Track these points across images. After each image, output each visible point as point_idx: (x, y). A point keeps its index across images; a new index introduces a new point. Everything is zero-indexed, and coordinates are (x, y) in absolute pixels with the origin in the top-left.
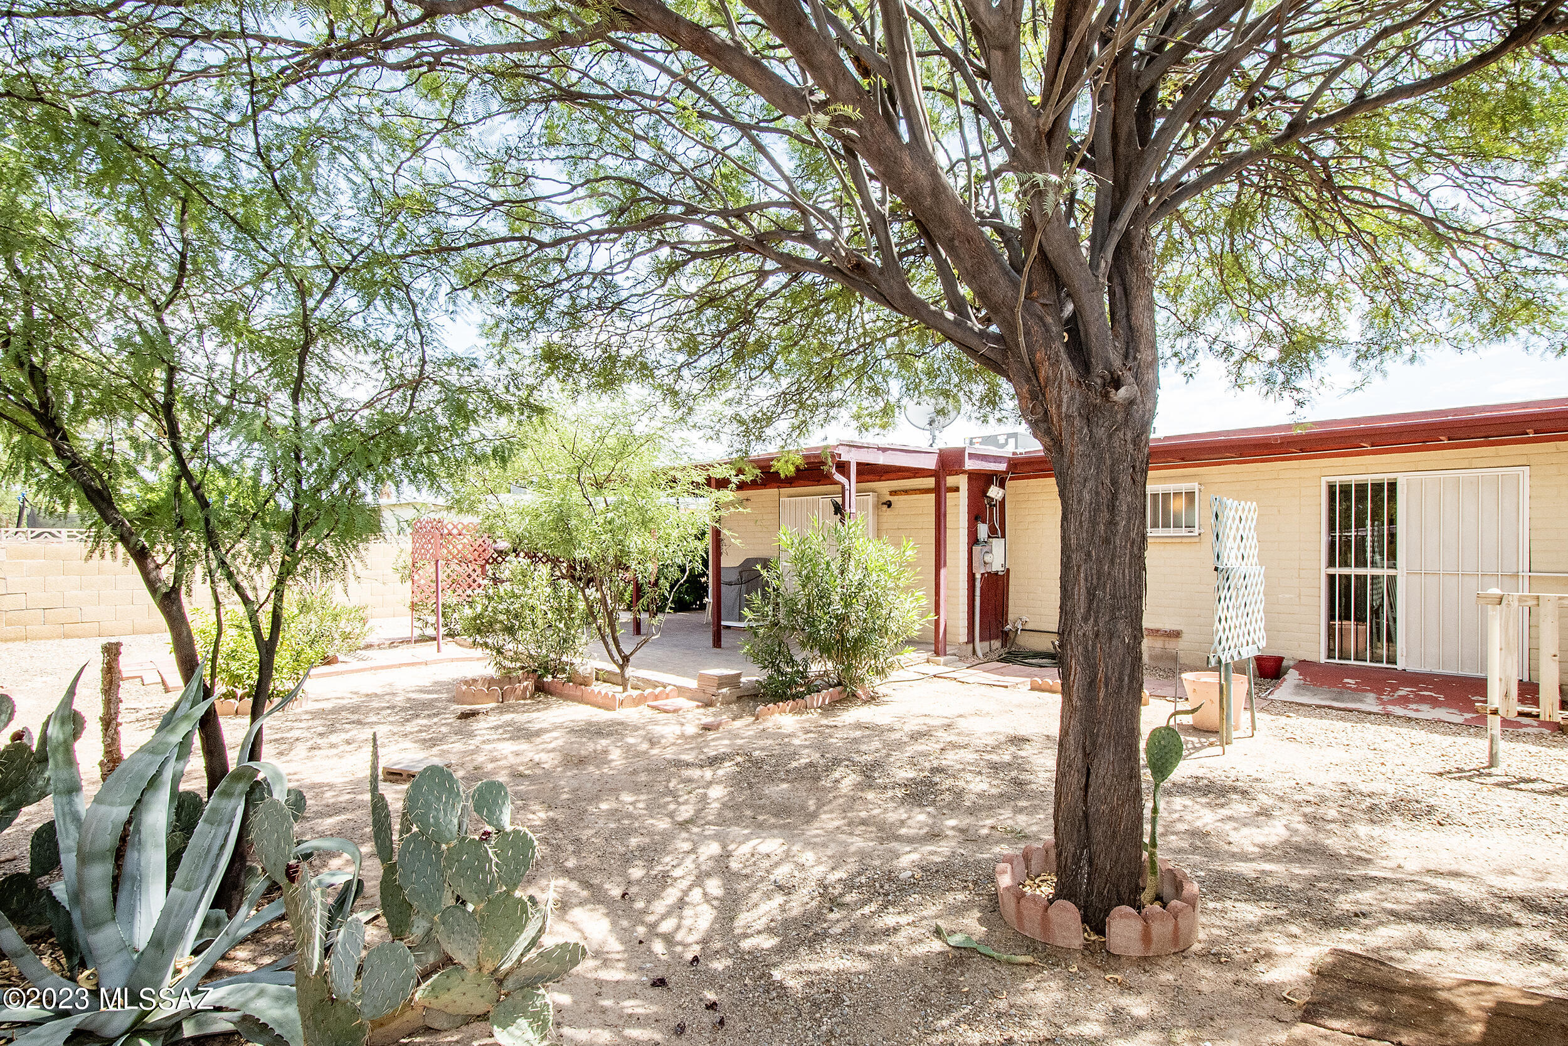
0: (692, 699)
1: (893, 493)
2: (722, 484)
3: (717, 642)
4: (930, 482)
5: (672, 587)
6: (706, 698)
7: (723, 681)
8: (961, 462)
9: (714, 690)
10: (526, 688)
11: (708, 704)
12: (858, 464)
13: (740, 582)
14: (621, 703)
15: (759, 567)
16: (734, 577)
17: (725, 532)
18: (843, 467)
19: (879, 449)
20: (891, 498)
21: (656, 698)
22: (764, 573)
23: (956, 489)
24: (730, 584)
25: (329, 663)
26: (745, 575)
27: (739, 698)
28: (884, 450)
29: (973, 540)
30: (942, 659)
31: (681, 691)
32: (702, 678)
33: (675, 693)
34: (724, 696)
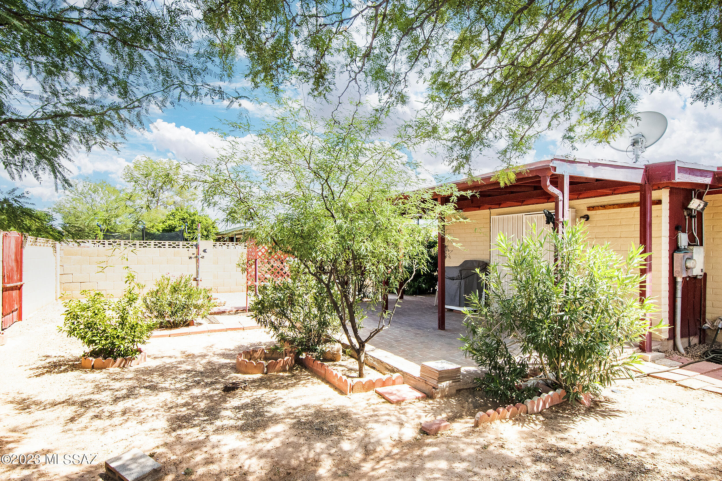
0: (415, 388)
1: (591, 208)
2: (445, 200)
3: (442, 326)
4: (636, 197)
5: (401, 285)
6: (427, 388)
7: (443, 376)
8: (672, 175)
9: (434, 382)
10: (286, 363)
11: (428, 396)
12: (571, 177)
13: (460, 278)
14: (352, 389)
15: (478, 270)
16: (456, 274)
17: (448, 237)
18: (557, 181)
19: (590, 164)
20: (589, 213)
21: (384, 384)
22: (483, 276)
23: (659, 202)
24: (452, 279)
25: (188, 325)
26: (464, 273)
27: (459, 391)
28: (595, 165)
29: (674, 248)
30: (649, 356)
31: (406, 377)
32: (424, 369)
33: (401, 380)
34: (443, 390)
